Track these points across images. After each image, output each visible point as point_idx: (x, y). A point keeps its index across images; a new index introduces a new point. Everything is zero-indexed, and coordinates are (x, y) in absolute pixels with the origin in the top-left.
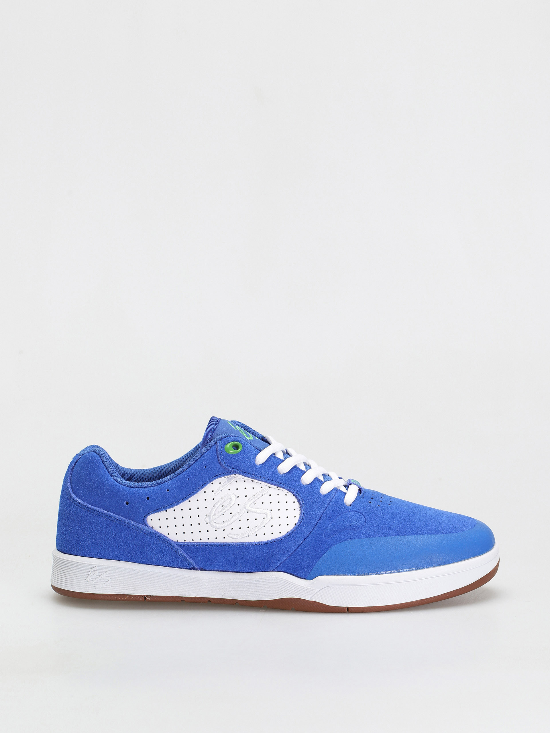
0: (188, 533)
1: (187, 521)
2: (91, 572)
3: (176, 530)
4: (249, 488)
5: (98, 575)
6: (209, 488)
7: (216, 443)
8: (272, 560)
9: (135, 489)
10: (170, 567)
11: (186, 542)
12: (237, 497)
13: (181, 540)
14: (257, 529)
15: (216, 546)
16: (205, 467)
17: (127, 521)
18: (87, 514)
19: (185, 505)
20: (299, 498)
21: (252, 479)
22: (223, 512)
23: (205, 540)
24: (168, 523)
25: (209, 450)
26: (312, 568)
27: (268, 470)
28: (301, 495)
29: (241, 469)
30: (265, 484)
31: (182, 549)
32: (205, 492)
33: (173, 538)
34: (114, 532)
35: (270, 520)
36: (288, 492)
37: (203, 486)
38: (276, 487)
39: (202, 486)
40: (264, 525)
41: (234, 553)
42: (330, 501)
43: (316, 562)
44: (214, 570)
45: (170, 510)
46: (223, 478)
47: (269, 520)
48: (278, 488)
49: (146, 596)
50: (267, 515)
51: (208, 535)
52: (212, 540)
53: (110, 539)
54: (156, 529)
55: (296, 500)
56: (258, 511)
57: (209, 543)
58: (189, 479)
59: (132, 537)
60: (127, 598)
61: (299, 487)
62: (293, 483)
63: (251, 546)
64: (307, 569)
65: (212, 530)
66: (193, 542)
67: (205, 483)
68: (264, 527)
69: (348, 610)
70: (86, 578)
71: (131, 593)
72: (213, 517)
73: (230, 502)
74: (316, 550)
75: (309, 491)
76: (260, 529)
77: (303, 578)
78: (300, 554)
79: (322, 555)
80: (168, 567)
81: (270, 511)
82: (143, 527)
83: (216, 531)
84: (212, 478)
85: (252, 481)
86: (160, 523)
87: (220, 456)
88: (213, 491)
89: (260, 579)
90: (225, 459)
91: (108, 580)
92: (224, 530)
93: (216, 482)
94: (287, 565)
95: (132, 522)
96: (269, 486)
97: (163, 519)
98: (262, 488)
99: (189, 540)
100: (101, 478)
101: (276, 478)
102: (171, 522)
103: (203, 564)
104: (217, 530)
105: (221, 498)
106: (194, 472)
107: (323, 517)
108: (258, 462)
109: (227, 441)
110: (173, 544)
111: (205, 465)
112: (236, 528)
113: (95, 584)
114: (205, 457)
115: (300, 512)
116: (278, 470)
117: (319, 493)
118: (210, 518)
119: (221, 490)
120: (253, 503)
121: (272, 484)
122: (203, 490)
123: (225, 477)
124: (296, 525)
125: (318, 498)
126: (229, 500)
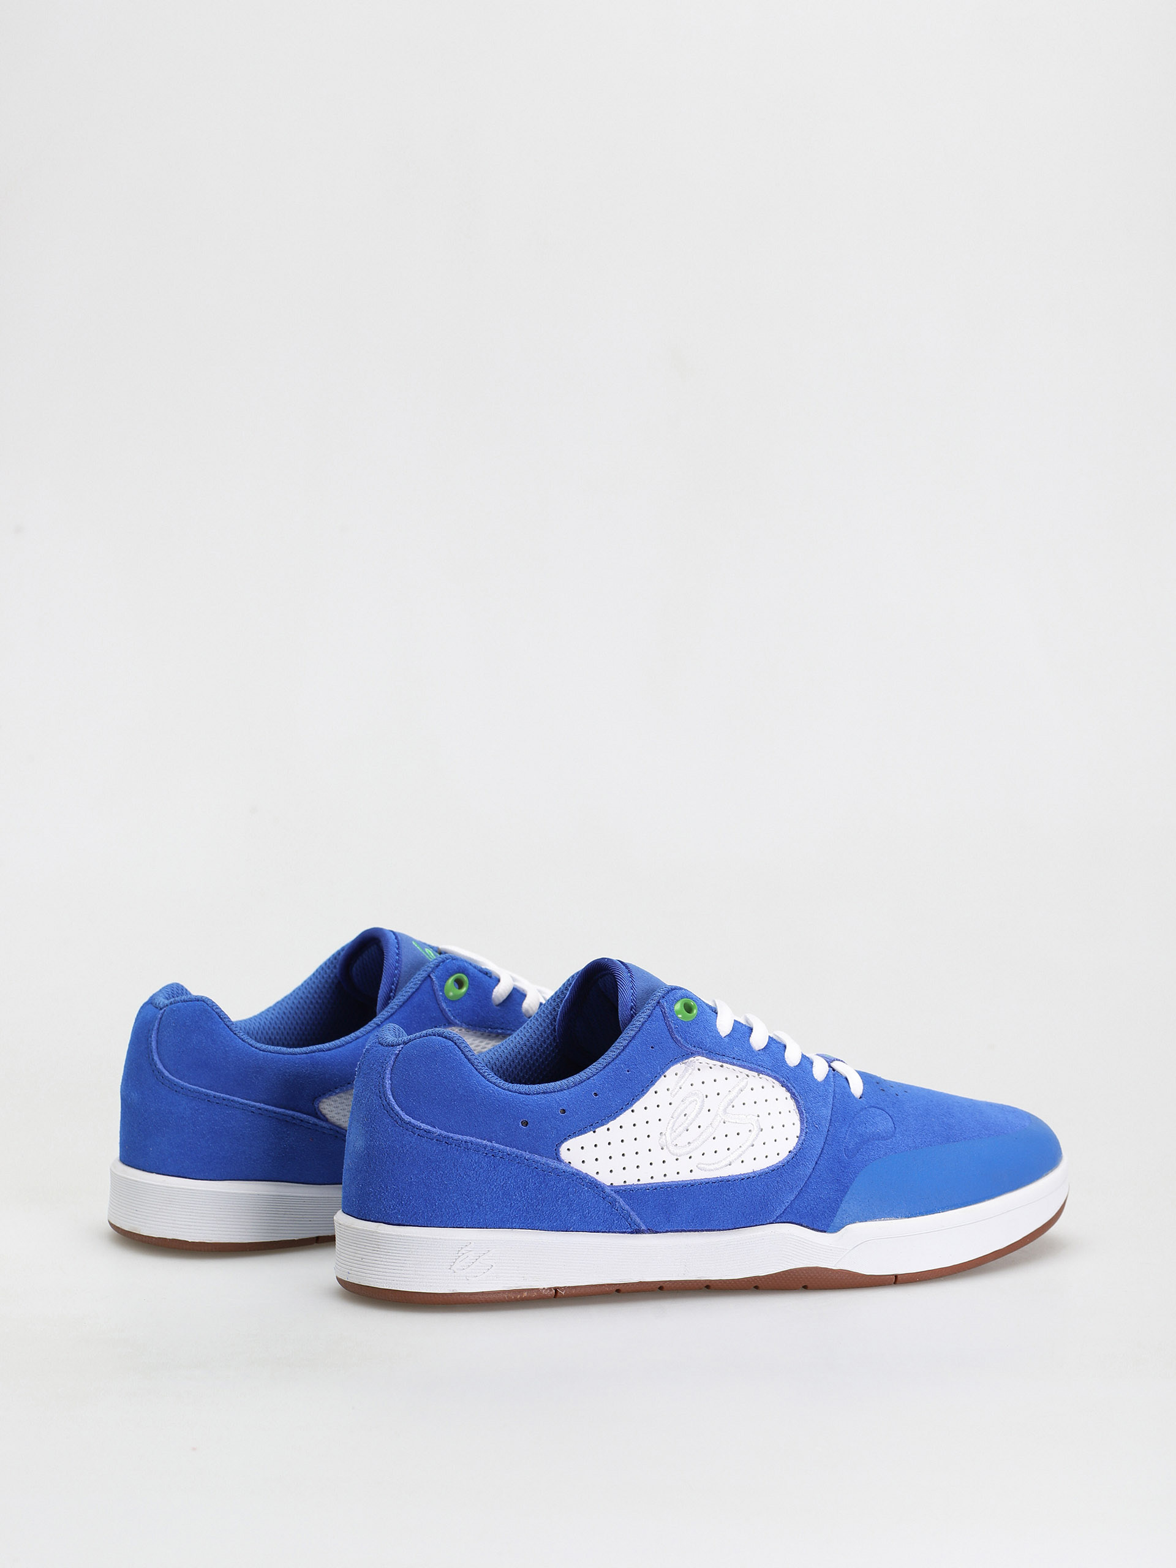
0: (631, 1168)
1: (630, 1147)
2: (459, 1255)
3: (611, 1165)
4: (720, 1077)
5: (472, 1258)
6: (661, 1084)
7: (659, 1003)
8: (773, 1203)
9: (535, 1097)
10: (598, 1232)
11: (627, 1184)
12: (705, 1097)
13: (618, 1182)
14: (741, 1151)
15: (679, 1187)
16: (652, 1048)
17: (527, 1155)
18: (445, 1149)
19: (626, 1118)
20: (792, 1092)
21: (721, 1064)
22: (685, 1125)
23: (659, 1179)
24: (596, 1152)
26: (835, 1214)
28: (792, 1086)
29: (703, 1049)
30: (741, 1069)
31: (621, 1197)
32: (656, 1092)
33: (605, 1179)
34: (502, 1177)
35: (759, 1132)
36: (774, 1081)
37: (653, 1083)
38: (756, 1074)
39: (652, 1081)
40: (751, 1144)
41: (709, 1196)
42: (834, 1092)
43: (842, 1200)
44: (671, 1231)
45: (602, 1130)
46: (679, 1065)
48: (760, 1076)
49: (558, 1288)
50: (753, 1124)
51: (665, 1168)
52: (672, 1178)
53: (497, 1190)
54: (577, 1165)
55: (788, 1095)
56: (739, 1118)
57: (668, 1184)
58: (628, 1071)
59: (535, 1184)
60: (525, 1294)
61: (786, 1072)
63: (736, 1181)
64: (826, 1215)
65: (670, 1160)
66: (639, 1183)
67: (656, 1077)
68: (753, 1146)
69: (897, 1280)
70: (451, 1266)
71: (531, 1286)
72: (671, 1137)
73: (695, 1107)
74: (837, 1180)
75: (803, 1077)
76: (746, 1150)
77: (821, 1231)
78: (815, 1189)
79: (848, 1187)
80: (594, 1232)
81: (757, 1118)
82: (553, 1163)
83: (677, 1160)
84: (665, 1066)
85: (722, 1066)
86: (583, 1154)
87: (673, 1026)
88: (667, 1090)
89: (752, 1240)
91: (492, 1266)
92: (690, 1157)
93: (670, 1072)
94: (797, 1209)
95: (537, 1157)
96: (746, 1073)
97: (589, 1147)
98: (737, 1077)
99: (632, 1181)
100: (467, 1081)
101: (753, 1059)
102: (603, 1152)
103: (655, 1222)
104: (679, 1158)
105: (682, 1101)
106: (636, 1058)
108: (722, 1032)
109: (675, 998)
110: (608, 1190)
111: (652, 1045)
112: (710, 1153)
113: (468, 1275)
115: (798, 1115)
116: (750, 1044)
117: (813, 1080)
118: (667, 1139)
119: (679, 1086)
120: (731, 1106)
121: (751, 1069)
122: (652, 1090)
123: (683, 1062)
124: (799, 1138)
125: (818, 1089)
126: (694, 1104)
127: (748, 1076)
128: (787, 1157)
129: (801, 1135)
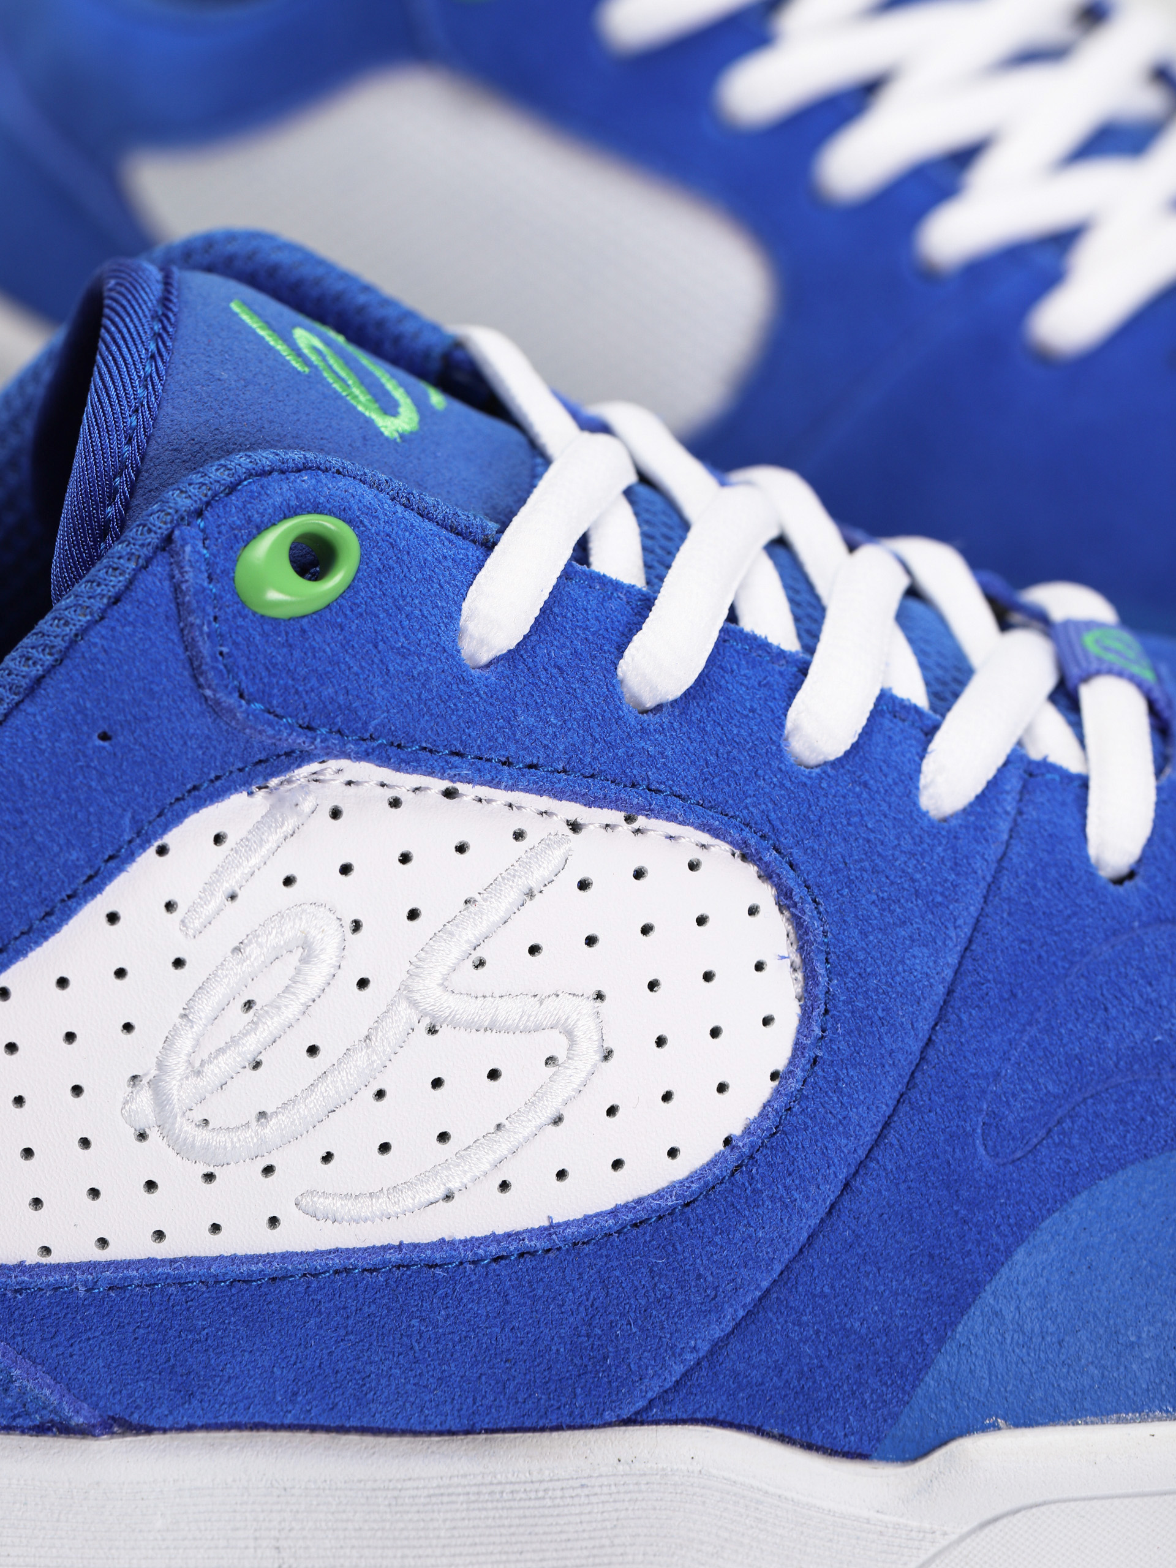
6: (138, 885)
7: (168, 539)
8: (627, 1350)
12: (348, 926)
14: (503, 1145)
15: (217, 1282)
16: (104, 737)
20: (790, 878)
21: (446, 784)
23: (132, 1248)
25: (116, 600)
26: (914, 1387)
27: (555, 702)
28: (797, 854)
29: (366, 723)
30: (545, 802)
32: (113, 919)
35: (595, 1065)
36: (705, 838)
37: (92, 881)
38: (621, 815)
39: (90, 878)
40: (550, 1113)
41: (350, 1322)
42: (994, 866)
43: (941, 1341)
46: (238, 799)
47: (589, 1067)
48: (635, 826)
50: (569, 1034)
51: (154, 1210)
52: (189, 1244)
55: (767, 897)
56: (509, 1011)
57: (167, 1270)
61: (777, 793)
62: (737, 768)
63: (468, 1266)
64: (874, 1391)
65: (179, 1176)
66: (45, 1260)
67: (111, 858)
68: (558, 1120)
72: (178, 1088)
73: (298, 971)
74: (931, 1256)
75: (848, 814)
76: (527, 1140)
77: (848, 1459)
78: (823, 1295)
79: (976, 1287)
81: (592, 1005)
83: (209, 1177)
84: (155, 811)
85: (449, 794)
87: (205, 648)
88: (170, 906)
89: (545, 1485)
90: (242, 661)
92: (269, 1170)
93: (189, 833)
94: (736, 1375)
96: (572, 818)
98: (519, 835)
101: (620, 752)
103: (130, 1396)
104: (216, 1171)
105: (237, 950)
106: (21, 783)
107: (965, 999)
108: (482, 642)
109: (249, 520)
111: (104, 727)
112: (356, 1152)
114: (94, 659)
115: (800, 975)
116: (621, 682)
117: (915, 813)
118: (161, 1101)
119: (227, 887)
120: (469, 964)
121: (591, 801)
122: (94, 910)
123: (254, 789)
124: (776, 1083)
125: (918, 861)
126: (294, 959)
127: (575, 827)
128: (713, 1163)
129: (789, 1072)
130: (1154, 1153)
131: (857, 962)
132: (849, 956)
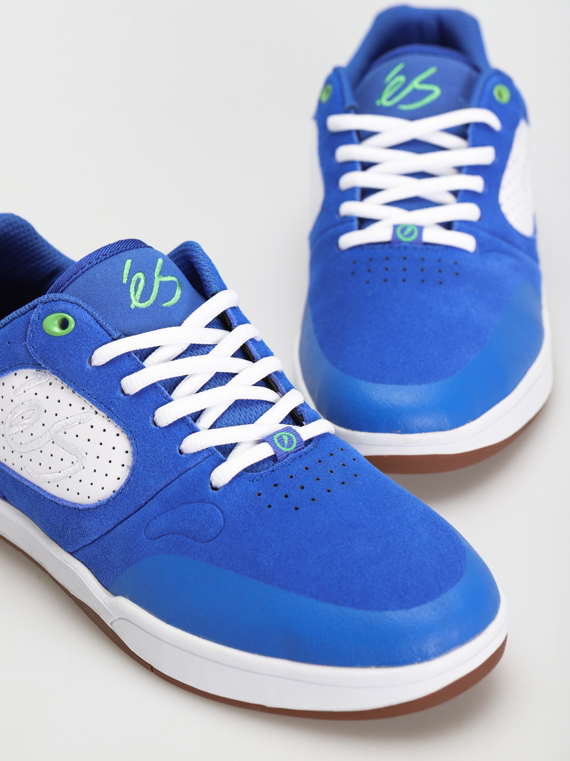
6: (9, 379)
7: (37, 306)
8: (69, 536)
12: (44, 410)
14: (60, 476)
16: (8, 343)
21: (72, 389)
25: (23, 314)
26: (116, 579)
27: (101, 382)
28: (138, 444)
30: (91, 404)
32: (3, 384)
35: (81, 469)
36: (122, 430)
37: (2, 374)
38: (106, 416)
40: (70, 475)
41: (29, 499)
42: (184, 471)
43: (122, 571)
44: (19, 509)
46: (33, 371)
47: (79, 468)
48: (108, 420)
50: (78, 459)
51: (4, 454)
55: (130, 450)
56: (67, 447)
62: (134, 418)
63: (46, 500)
64: (109, 575)
67: (4, 370)
68: (70, 477)
72: (9, 430)
73: (32, 415)
75: (156, 441)
76: (64, 478)
77: (104, 587)
79: (132, 564)
81: (84, 455)
83: (12, 452)
84: (17, 364)
85: (73, 392)
87: (29, 333)
88: (12, 387)
96: (96, 411)
98: (83, 408)
101: (110, 401)
105: (23, 404)
107: (158, 497)
111: (10, 341)
112: (36, 462)
114: (14, 325)
115: (130, 472)
116: (120, 385)
118: (6, 429)
119: (25, 389)
120: (63, 432)
121: (101, 409)
123: (38, 370)
124: (113, 493)
125: (166, 460)
126: (32, 412)
127: (96, 413)
129: (117, 493)
130: (177, 555)
131: (139, 475)
132: (138, 473)
